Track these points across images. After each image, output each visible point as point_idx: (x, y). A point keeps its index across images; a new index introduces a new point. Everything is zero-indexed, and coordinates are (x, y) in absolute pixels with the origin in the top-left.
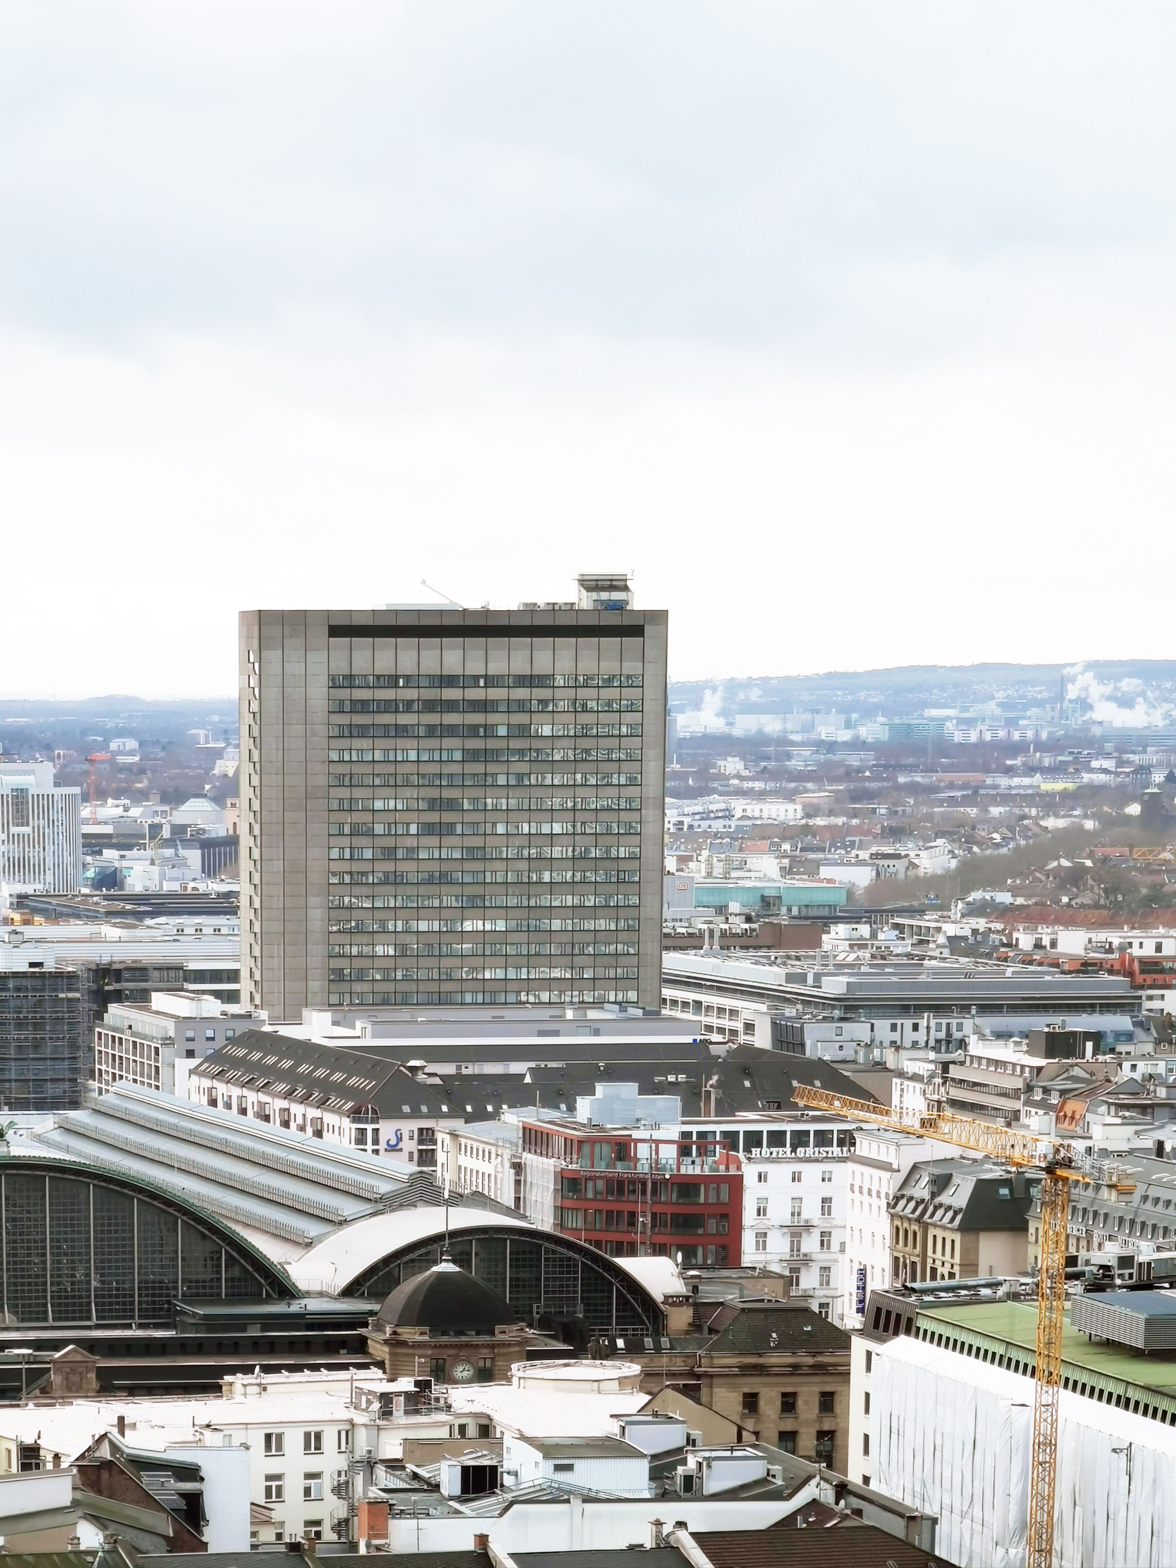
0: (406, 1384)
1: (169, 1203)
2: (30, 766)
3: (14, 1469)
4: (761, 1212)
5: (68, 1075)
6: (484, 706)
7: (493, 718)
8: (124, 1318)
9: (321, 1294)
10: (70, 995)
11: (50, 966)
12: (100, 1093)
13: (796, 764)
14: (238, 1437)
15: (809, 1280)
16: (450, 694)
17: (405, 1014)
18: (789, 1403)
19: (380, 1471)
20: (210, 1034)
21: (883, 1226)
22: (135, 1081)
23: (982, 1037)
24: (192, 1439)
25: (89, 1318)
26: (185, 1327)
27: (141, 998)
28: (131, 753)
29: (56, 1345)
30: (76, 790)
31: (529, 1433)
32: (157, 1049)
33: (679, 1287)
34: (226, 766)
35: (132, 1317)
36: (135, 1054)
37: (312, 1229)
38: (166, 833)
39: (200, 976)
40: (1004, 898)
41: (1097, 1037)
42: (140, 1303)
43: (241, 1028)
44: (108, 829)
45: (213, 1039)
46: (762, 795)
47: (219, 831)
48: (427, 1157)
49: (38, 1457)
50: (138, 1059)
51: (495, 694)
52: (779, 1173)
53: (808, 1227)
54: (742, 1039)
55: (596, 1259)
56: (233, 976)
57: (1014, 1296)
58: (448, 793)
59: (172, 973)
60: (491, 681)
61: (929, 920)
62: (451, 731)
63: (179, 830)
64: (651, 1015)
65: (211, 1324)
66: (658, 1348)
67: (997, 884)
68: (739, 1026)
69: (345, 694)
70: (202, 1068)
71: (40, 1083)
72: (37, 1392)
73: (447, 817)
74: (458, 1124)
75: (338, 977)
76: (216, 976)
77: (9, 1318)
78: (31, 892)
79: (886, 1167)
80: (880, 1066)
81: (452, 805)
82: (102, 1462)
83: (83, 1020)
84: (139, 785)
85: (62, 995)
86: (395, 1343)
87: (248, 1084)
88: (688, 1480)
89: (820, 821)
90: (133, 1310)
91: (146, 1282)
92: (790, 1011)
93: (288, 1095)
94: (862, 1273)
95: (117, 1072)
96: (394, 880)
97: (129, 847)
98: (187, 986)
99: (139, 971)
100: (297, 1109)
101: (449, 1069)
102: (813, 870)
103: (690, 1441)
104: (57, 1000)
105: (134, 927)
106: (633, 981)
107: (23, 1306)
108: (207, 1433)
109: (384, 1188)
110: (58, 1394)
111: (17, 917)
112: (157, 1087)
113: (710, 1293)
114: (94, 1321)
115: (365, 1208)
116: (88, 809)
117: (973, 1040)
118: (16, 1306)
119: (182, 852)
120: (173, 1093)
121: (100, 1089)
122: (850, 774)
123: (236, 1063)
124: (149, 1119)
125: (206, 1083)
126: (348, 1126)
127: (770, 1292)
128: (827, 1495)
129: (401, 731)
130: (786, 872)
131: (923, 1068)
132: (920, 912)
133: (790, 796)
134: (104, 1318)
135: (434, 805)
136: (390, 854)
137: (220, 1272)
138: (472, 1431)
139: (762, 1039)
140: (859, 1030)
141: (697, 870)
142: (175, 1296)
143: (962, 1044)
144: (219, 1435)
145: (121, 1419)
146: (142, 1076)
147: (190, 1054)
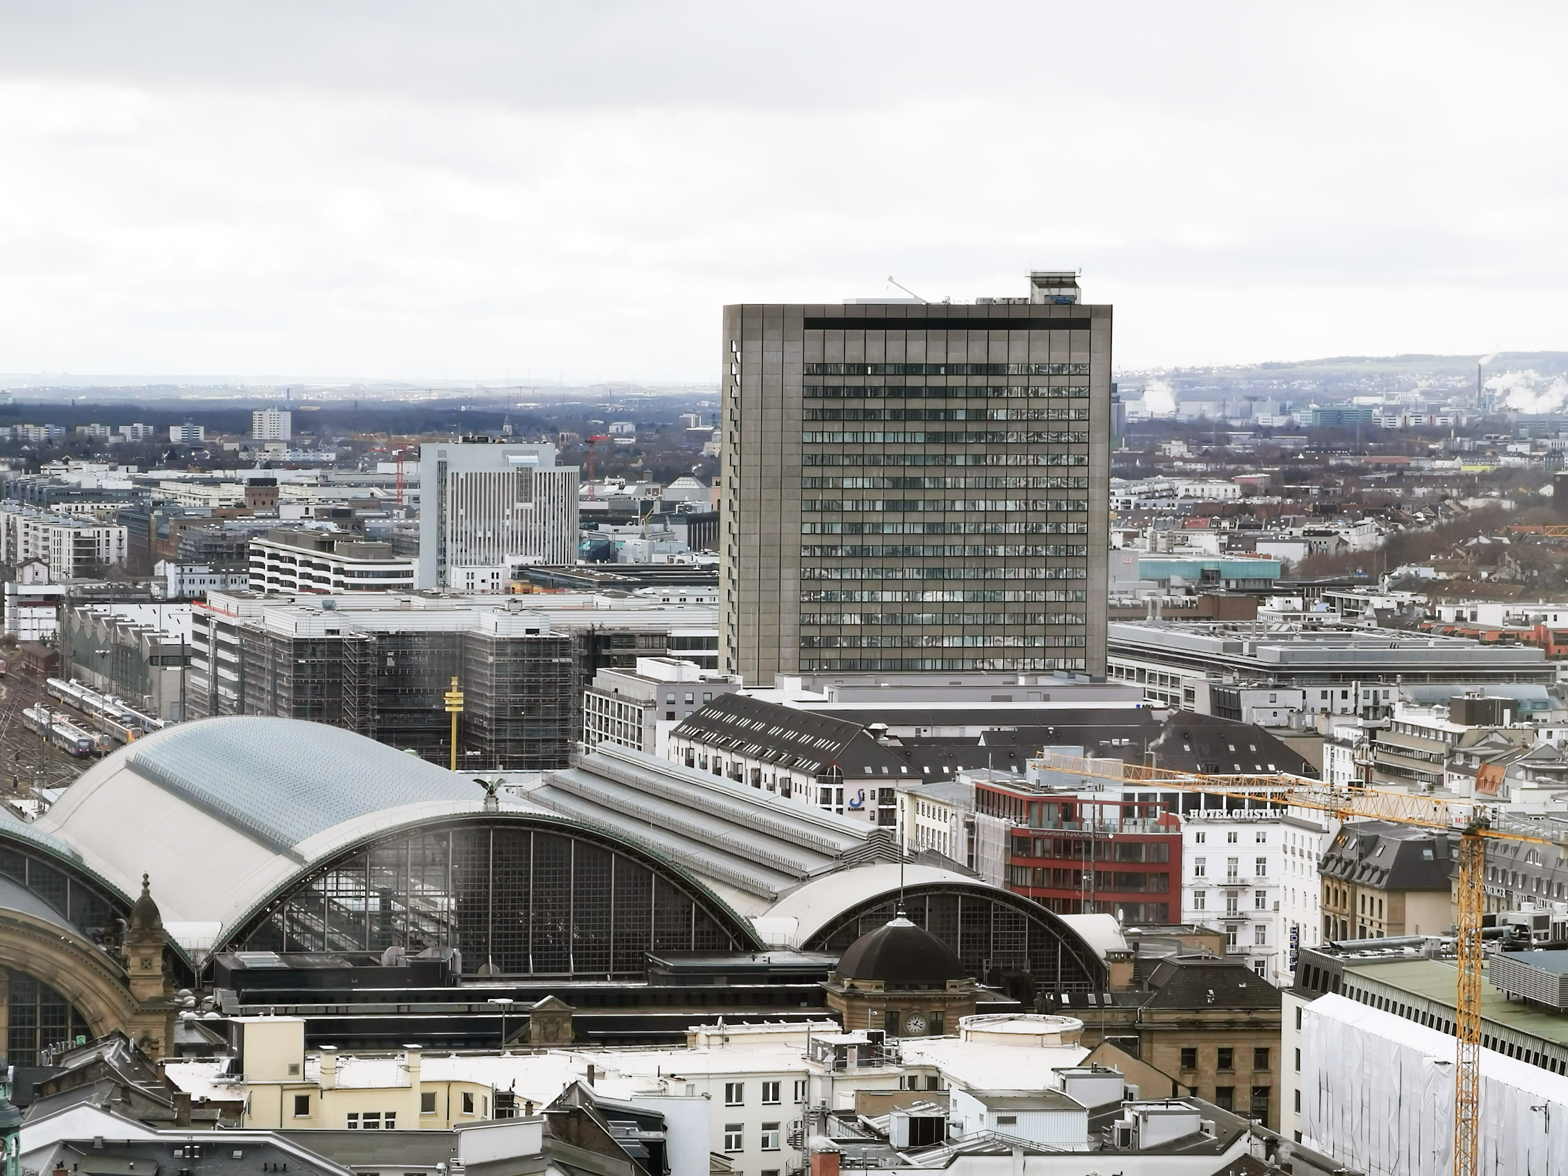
0: (859, 1036)
1: (644, 858)
2: (535, 446)
3: (489, 1117)
4: (1199, 871)
5: (559, 736)
6: (945, 393)
7: (953, 404)
8: (601, 969)
9: (784, 948)
10: (563, 660)
11: (544, 634)
12: (587, 753)
13: (1234, 447)
14: (701, 1087)
15: (1245, 939)
16: (914, 381)
17: (869, 680)
18: (1225, 1060)
19: (833, 1122)
20: (689, 697)
21: (1314, 885)
22: (619, 742)
23: (1407, 704)
24: (655, 1088)
25: (567, 970)
26: (657, 979)
27: (629, 662)
28: (629, 435)
29: (536, 995)
30: (576, 469)
31: (976, 1085)
32: (640, 711)
33: (1121, 944)
34: (712, 448)
35: (607, 969)
36: (620, 716)
37: (777, 885)
38: (657, 509)
39: (682, 643)
40: (1427, 573)
41: (1514, 705)
42: (615, 955)
43: (718, 691)
44: (604, 506)
45: (692, 702)
46: (1203, 477)
47: (705, 507)
48: (887, 817)
49: (512, 1104)
50: (622, 720)
51: (955, 381)
52: (1216, 834)
53: (1244, 886)
54: (1183, 705)
55: (1043, 915)
56: (712, 643)
57: (1437, 955)
58: (912, 473)
59: (657, 641)
60: (951, 369)
61: (1358, 593)
62: (914, 415)
63: (668, 506)
64: (1098, 682)
65: (681, 975)
66: (1100, 1003)
67: (1421, 559)
68: (1180, 693)
69: (818, 381)
70: (681, 730)
71: (533, 743)
72: (516, 1041)
73: (910, 495)
74: (916, 785)
75: (808, 643)
76: (697, 643)
77: (492, 968)
78: (531, 563)
79: (1316, 829)
80: (1312, 732)
81: (915, 484)
82: (571, 1111)
83: (574, 683)
84: (634, 465)
85: (555, 660)
86: (852, 996)
87: (723, 746)
88: (1125, 1133)
89: (1256, 501)
90: (608, 962)
91: (622, 934)
92: (1227, 679)
93: (759, 757)
94: (1295, 931)
95: (604, 733)
96: (860, 553)
97: (623, 522)
98: (670, 652)
99: (627, 639)
100: (767, 770)
101: (909, 732)
102: (1250, 546)
103: (1128, 1095)
104: (551, 665)
105: (624, 596)
106: (1080, 648)
107: (506, 957)
108: (672, 1083)
109: (845, 845)
110: (535, 1043)
111: (518, 586)
112: (640, 748)
113: (1150, 951)
114: (572, 973)
115: (829, 865)
116: (587, 487)
117: (1398, 707)
118: (500, 957)
119: (670, 527)
120: (653, 753)
121: (587, 749)
122: (1285, 457)
123: (712, 725)
124: (628, 778)
125: (684, 744)
126: (815, 787)
127: (1205, 949)
128: (1259, 1151)
129: (869, 415)
130: (1225, 548)
131: (1353, 734)
132: (1348, 586)
133: (1228, 477)
134: (581, 970)
135: (898, 483)
136: (857, 529)
137: (689, 926)
138: (921, 1084)
139: (1202, 706)
140: (1291, 697)
141: (1143, 546)
142: (648, 948)
143: (1389, 711)
144: (683, 1085)
145: (591, 1068)
146: (626, 737)
147: (671, 716)
